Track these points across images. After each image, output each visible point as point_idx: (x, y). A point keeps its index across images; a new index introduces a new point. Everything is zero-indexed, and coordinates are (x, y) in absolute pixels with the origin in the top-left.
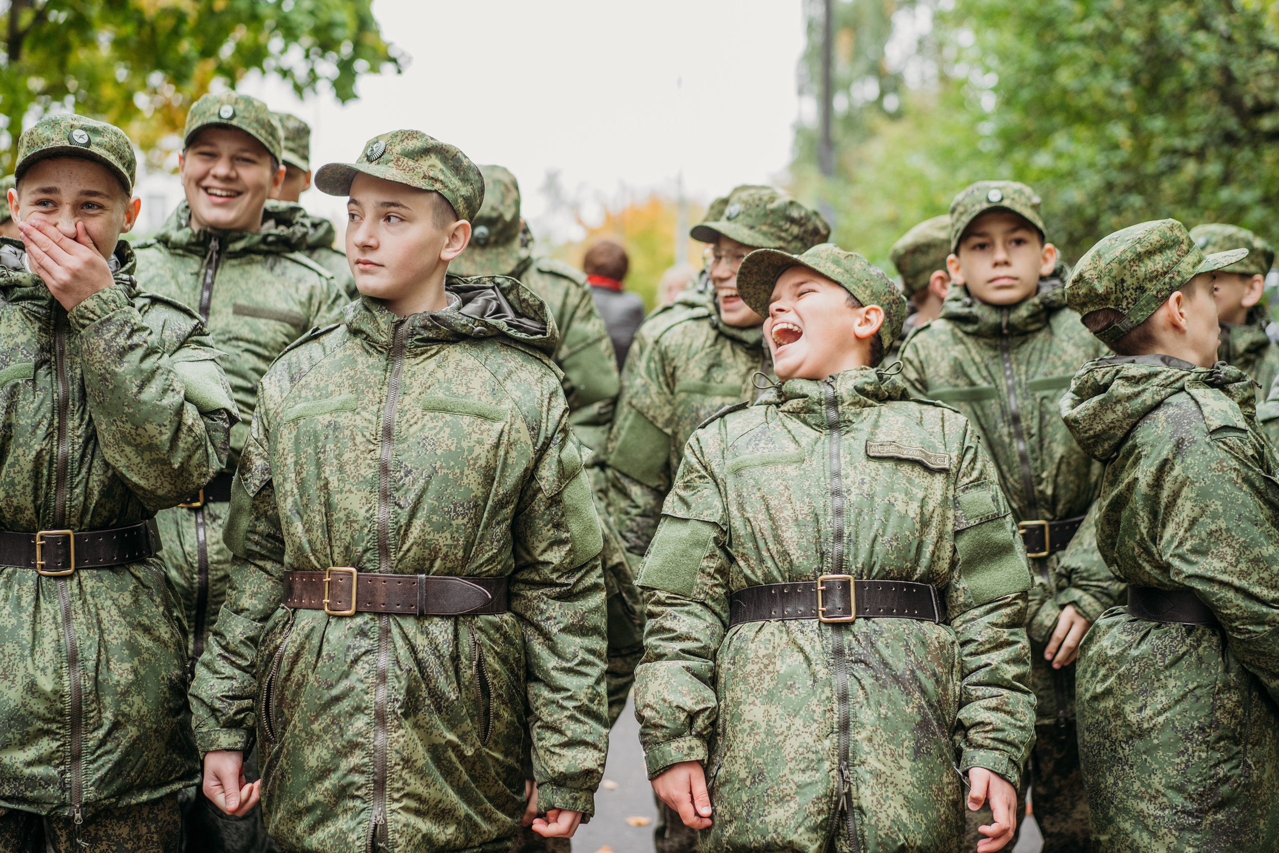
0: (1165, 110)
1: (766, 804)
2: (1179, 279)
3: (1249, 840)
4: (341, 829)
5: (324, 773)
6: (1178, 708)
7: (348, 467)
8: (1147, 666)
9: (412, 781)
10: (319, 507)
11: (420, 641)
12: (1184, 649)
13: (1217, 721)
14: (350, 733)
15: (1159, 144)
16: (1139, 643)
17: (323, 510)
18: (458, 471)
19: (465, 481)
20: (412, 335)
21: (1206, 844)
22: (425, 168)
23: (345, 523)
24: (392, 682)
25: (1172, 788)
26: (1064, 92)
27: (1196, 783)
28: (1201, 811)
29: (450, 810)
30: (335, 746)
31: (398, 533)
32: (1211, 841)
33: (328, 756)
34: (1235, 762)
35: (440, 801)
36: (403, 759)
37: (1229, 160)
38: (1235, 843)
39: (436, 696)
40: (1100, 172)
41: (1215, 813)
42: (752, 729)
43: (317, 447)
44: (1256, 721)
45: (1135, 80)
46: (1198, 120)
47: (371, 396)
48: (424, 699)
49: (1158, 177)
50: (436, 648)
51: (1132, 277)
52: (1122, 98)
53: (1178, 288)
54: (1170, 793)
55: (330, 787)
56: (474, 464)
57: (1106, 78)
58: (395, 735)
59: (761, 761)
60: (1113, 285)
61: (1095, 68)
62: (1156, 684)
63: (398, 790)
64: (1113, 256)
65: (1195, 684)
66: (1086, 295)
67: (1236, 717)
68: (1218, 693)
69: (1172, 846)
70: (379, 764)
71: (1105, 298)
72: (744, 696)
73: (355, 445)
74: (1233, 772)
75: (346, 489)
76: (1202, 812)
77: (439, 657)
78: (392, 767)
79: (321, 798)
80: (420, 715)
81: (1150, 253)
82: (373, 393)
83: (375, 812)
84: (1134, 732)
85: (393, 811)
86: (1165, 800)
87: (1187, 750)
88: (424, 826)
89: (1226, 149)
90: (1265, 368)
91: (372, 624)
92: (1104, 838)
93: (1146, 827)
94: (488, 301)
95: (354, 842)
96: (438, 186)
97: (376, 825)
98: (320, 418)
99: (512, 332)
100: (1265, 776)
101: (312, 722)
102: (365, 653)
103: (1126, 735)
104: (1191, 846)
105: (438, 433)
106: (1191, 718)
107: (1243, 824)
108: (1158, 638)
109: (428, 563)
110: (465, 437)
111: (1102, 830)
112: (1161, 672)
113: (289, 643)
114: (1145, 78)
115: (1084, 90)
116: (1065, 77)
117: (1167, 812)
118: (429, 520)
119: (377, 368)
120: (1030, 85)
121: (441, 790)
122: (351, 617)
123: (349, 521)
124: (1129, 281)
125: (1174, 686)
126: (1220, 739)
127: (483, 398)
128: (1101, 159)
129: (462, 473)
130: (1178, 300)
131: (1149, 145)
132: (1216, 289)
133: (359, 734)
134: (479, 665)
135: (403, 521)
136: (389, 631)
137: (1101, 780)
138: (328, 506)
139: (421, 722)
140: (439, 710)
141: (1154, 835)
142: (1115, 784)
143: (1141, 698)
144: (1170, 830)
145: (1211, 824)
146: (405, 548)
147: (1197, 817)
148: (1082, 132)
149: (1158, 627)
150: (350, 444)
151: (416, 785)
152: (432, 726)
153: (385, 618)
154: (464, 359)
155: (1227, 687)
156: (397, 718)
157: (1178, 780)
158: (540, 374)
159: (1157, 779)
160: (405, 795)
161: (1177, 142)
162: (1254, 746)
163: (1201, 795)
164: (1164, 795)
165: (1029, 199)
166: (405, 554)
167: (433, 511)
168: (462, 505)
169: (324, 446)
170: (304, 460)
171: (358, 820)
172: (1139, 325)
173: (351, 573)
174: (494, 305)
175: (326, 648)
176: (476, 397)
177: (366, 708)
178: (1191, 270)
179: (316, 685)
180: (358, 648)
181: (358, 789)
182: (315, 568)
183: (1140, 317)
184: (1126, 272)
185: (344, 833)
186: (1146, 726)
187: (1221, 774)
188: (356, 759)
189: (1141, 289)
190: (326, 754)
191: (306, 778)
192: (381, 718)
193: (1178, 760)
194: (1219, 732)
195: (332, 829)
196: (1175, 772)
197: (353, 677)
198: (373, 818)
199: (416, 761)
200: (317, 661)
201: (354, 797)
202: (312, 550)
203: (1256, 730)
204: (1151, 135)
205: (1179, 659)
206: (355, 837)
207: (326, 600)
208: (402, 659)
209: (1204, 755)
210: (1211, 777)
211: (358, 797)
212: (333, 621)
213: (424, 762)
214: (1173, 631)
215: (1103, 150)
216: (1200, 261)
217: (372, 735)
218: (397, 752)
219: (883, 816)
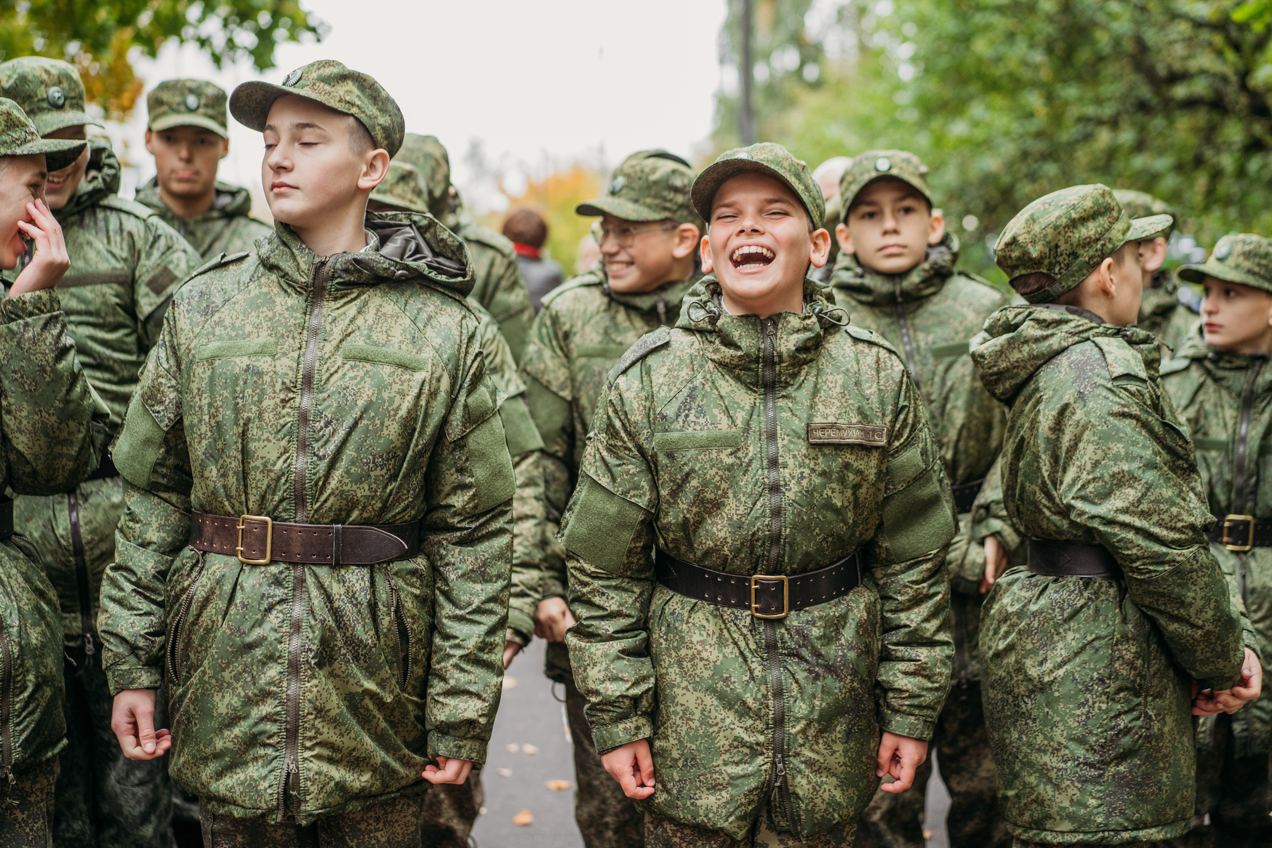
0: (1080, 79)
1: (698, 788)
2: (1110, 246)
3: (1153, 793)
4: (251, 777)
5: (234, 720)
6: (1078, 660)
7: (266, 415)
8: (1046, 620)
9: (325, 730)
10: (235, 453)
11: (336, 589)
12: (1082, 602)
13: (1116, 672)
14: (262, 682)
15: (1074, 111)
16: (1038, 598)
17: (240, 457)
18: (378, 422)
19: (385, 432)
20: (333, 278)
21: (1109, 795)
22: (341, 93)
23: (262, 472)
24: (306, 632)
25: (1073, 740)
26: (980, 60)
27: (1097, 735)
28: (1102, 762)
29: (365, 758)
30: (246, 695)
31: (316, 484)
32: (1114, 793)
33: (239, 704)
34: (1135, 714)
35: (354, 750)
36: (315, 709)
37: (1142, 129)
38: (1138, 795)
39: (353, 643)
40: (1013, 140)
41: (1117, 765)
42: (685, 714)
43: (235, 391)
44: (1155, 674)
45: (1050, 50)
46: (1110, 89)
47: (291, 341)
48: (340, 649)
49: (1072, 146)
50: (353, 596)
51: (1066, 242)
52: (1036, 67)
53: (1109, 255)
54: (1072, 745)
55: (240, 735)
56: (395, 415)
57: (1020, 48)
58: (308, 685)
59: (694, 747)
60: (1047, 250)
61: (1011, 36)
62: (1056, 638)
63: (310, 739)
64: (1047, 221)
65: (1094, 636)
66: (1018, 258)
67: (1135, 669)
68: (1116, 645)
69: (1075, 798)
70: (291, 713)
71: (1038, 262)
72: (679, 680)
73: (275, 392)
74: (1134, 723)
75: (264, 437)
76: (1105, 763)
77: (356, 605)
78: (305, 717)
79: (230, 745)
80: (336, 665)
81: (1083, 220)
82: (294, 338)
83: (287, 760)
84: (1035, 686)
85: (305, 759)
86: (1067, 752)
87: (1087, 701)
88: (337, 773)
89: (1140, 117)
90: (1171, 331)
91: (286, 573)
92: (1011, 793)
93: (1050, 780)
94: (407, 241)
95: (265, 789)
96: (354, 110)
97: (288, 774)
98: (238, 360)
99: (433, 275)
100: (1166, 729)
101: (223, 670)
102: (280, 602)
103: (1028, 690)
104: (1094, 798)
105: (359, 383)
106: (1091, 669)
107: (1146, 776)
108: (1056, 592)
109: (344, 513)
110: (385, 387)
111: (1009, 785)
112: (1060, 625)
113: (200, 587)
114: (1060, 47)
115: (999, 59)
116: (981, 47)
117: (1069, 764)
118: (348, 472)
119: (296, 311)
120: (947, 53)
121: (355, 739)
122: (265, 565)
123: (266, 469)
124: (1063, 247)
125: (1072, 639)
126: (1120, 690)
127: (403, 347)
128: (1016, 127)
129: (382, 424)
130: (1109, 267)
131: (1063, 114)
132: (1141, 255)
133: (271, 683)
134: (397, 611)
135: (321, 473)
136: (303, 581)
137: (1006, 735)
138: (245, 452)
139: (337, 672)
140: (356, 658)
141: (1057, 787)
142: (1020, 738)
143: (1041, 652)
144: (1073, 782)
145: (1113, 776)
146: (322, 499)
147: (1099, 769)
148: (998, 100)
149: (1056, 581)
150: (269, 391)
151: (329, 734)
152: (349, 675)
153: (300, 568)
154: (384, 304)
155: (1125, 638)
156: (311, 668)
157: (1079, 732)
158: (460, 317)
159: (1059, 732)
160: (317, 744)
161: (1090, 110)
162: (1155, 698)
163: (1102, 747)
164: (1066, 747)
165: (916, 168)
166: (322, 505)
167: (353, 463)
168: (381, 457)
169: (243, 392)
170: (220, 403)
171: (270, 768)
172: (1070, 290)
173: (266, 523)
174: (412, 245)
175: (239, 597)
176: (397, 346)
177: (279, 657)
178: (1121, 237)
179: (229, 632)
180: (273, 597)
181: (270, 737)
182: (229, 514)
183: (1071, 283)
184: (1061, 237)
185: (255, 781)
186: (1046, 679)
187: (1122, 726)
188: (267, 708)
189: (1074, 255)
190: (236, 702)
191: (214, 724)
192: (294, 668)
193: (1078, 712)
194: (1118, 683)
195: (242, 776)
196: (1076, 724)
197: (267, 626)
198: (285, 766)
199: (329, 710)
200: (228, 608)
201: (265, 745)
202: (227, 495)
203: (1155, 682)
204: (1066, 103)
205: (1077, 612)
206: (266, 784)
207: (239, 548)
208: (317, 609)
209: (1104, 706)
210: (1112, 728)
211: (270, 745)
212: (247, 569)
213: (338, 711)
214: (1071, 584)
215: (1019, 118)
216: (1128, 228)
217: (285, 684)
218: (310, 701)
219: (818, 801)
